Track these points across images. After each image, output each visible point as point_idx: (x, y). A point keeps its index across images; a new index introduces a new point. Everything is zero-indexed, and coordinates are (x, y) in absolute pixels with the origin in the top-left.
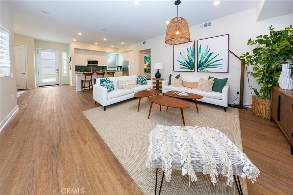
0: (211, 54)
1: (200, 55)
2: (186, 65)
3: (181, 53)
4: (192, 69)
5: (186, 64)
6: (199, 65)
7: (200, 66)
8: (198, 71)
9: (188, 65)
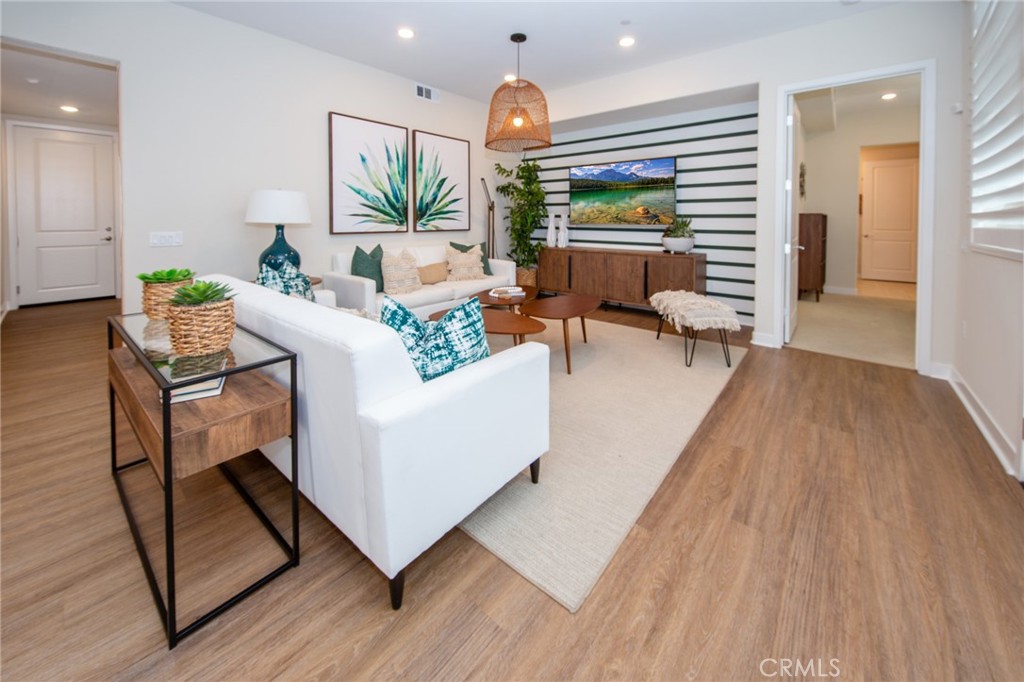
0: (443, 180)
1: (421, 179)
2: (382, 207)
3: (363, 160)
4: (401, 223)
5: (384, 205)
6: (420, 209)
7: (421, 213)
8: (419, 228)
9: (388, 209)
